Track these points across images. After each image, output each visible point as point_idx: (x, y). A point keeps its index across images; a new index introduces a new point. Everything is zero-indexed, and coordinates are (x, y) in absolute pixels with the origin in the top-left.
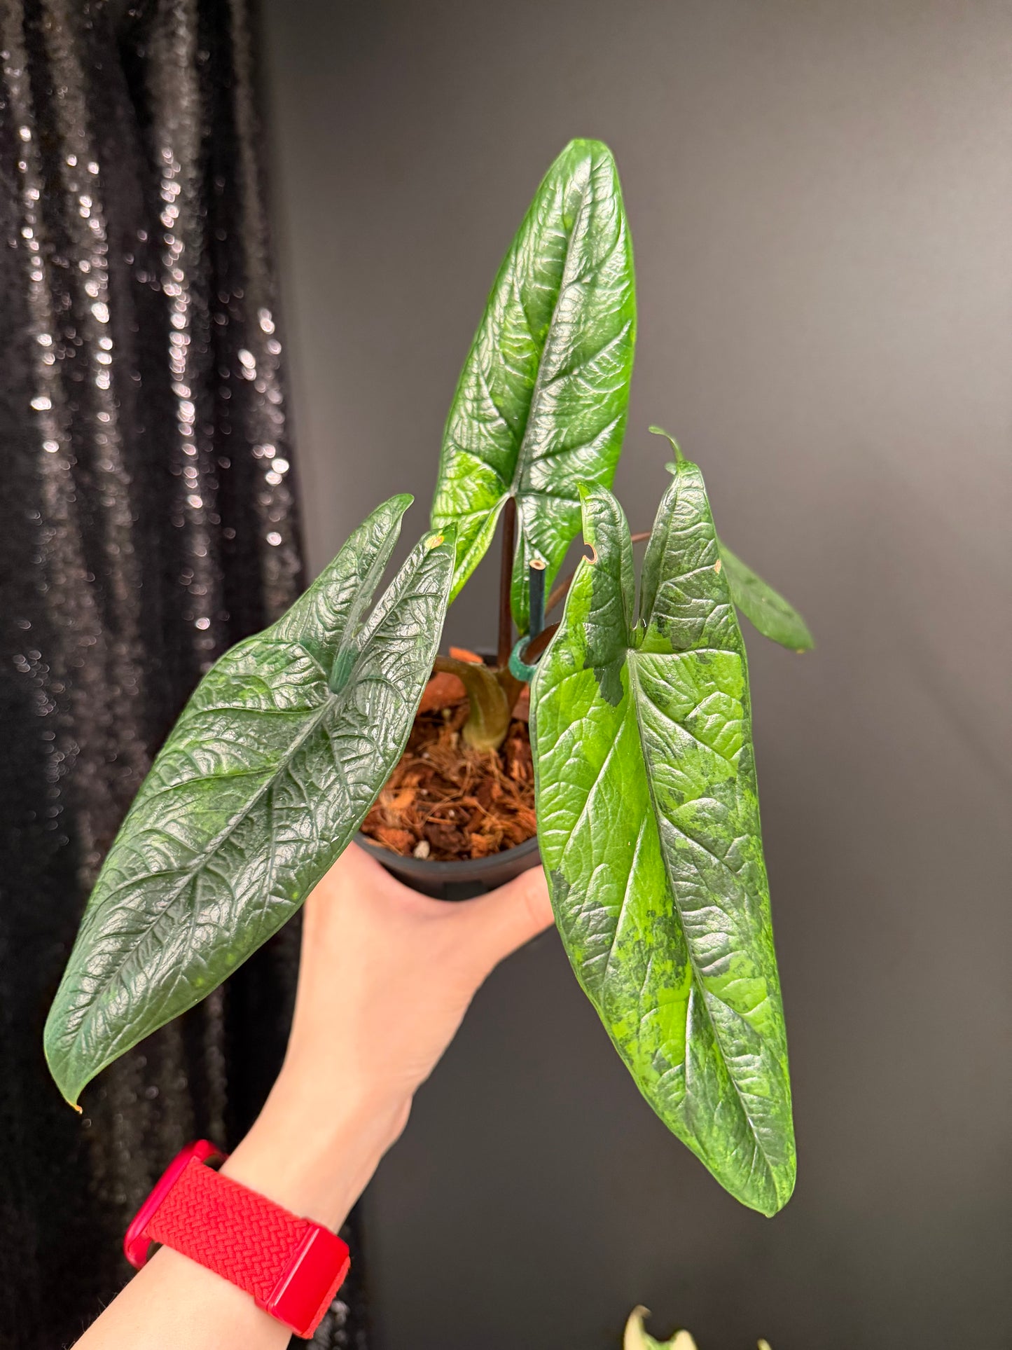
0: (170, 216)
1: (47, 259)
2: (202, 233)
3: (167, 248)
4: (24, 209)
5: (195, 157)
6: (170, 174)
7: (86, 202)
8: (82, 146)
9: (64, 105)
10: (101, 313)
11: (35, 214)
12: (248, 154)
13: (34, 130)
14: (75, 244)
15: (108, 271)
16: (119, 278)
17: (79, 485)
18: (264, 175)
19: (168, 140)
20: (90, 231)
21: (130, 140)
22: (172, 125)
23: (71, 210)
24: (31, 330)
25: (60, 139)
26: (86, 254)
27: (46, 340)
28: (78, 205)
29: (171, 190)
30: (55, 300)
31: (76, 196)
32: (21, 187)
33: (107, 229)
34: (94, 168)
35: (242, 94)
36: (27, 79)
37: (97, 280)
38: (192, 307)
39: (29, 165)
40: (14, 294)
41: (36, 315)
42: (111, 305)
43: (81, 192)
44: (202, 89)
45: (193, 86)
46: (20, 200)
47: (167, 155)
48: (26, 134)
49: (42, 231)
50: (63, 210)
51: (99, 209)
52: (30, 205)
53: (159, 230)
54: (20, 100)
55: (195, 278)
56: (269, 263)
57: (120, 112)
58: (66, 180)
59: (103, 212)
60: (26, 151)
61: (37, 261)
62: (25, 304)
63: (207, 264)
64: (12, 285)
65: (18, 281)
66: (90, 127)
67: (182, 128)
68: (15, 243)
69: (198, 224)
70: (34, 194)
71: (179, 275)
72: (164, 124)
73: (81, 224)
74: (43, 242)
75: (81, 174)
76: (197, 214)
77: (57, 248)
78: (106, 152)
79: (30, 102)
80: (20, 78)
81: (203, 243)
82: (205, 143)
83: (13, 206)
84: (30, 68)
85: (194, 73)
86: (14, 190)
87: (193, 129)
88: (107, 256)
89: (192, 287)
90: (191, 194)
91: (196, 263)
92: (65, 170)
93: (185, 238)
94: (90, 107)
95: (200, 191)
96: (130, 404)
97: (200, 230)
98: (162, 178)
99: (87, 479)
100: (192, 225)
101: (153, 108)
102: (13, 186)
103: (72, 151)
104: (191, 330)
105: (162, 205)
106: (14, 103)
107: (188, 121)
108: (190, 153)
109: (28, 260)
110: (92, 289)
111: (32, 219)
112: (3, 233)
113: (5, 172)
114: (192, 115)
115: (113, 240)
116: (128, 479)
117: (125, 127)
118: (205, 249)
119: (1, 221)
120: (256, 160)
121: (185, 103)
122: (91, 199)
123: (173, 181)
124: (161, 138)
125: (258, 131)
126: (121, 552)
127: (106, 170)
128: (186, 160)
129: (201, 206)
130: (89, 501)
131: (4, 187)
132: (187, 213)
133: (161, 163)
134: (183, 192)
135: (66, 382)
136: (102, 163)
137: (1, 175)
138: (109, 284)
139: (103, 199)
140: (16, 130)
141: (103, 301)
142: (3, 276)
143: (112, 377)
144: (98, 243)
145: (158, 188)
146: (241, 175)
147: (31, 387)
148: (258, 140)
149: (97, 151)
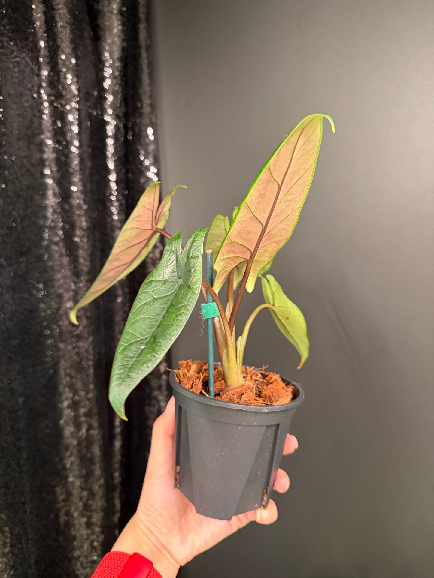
0: (107, 84)
1: (51, 103)
2: (121, 91)
3: (105, 99)
4: (40, 80)
5: (119, 56)
6: (107, 64)
7: (69, 76)
8: (68, 50)
9: (60, 30)
10: (75, 129)
11: (45, 82)
12: (144, 55)
13: (46, 42)
14: (63, 96)
15: (79, 110)
16: (83, 112)
17: (63, 209)
18: (151, 65)
19: (107, 48)
20: (71, 91)
21: (90, 48)
22: (109, 41)
23: (62, 80)
24: (43, 137)
25: (58, 47)
26: (68, 102)
27: (49, 142)
28: (66, 78)
29: (108, 72)
30: (54, 123)
31: (65, 74)
32: (39, 69)
33: (79, 90)
34: (73, 61)
35: (142, 26)
36: (43, 18)
37: (73, 114)
38: (116, 126)
39: (43, 59)
40: (35, 120)
41: (45, 130)
42: (80, 125)
43: (67, 72)
44: (123, 25)
45: (119, 23)
46: (39, 76)
47: (107, 55)
48: (42, 44)
49: (49, 90)
50: (58, 81)
51: (75, 80)
52: (44, 78)
53: (102, 90)
54: (40, 28)
55: (117, 112)
56: (152, 106)
57: (86, 34)
58: (60, 66)
59: (77, 82)
60: (42, 52)
61: (46, 104)
62: (40, 124)
63: (123, 106)
64: (34, 115)
65: (37, 114)
66: (72, 41)
67: (113, 42)
68: (35, 96)
69: (119, 87)
70: (45, 73)
71: (110, 111)
72: (105, 41)
73: (66, 87)
74: (49, 95)
75: (67, 63)
76: (119, 83)
77: (55, 98)
78: (79, 53)
79: (45, 29)
80: (40, 17)
81: (122, 96)
82: (123, 50)
83: (36, 78)
84: (45, 13)
85: (120, 17)
86: (36, 71)
87: (119, 43)
88: (78, 102)
89: (117, 117)
90: (117, 73)
91: (118, 105)
92: (60, 61)
93: (114, 94)
94: (72, 32)
95: (121, 72)
96: (87, 172)
97: (120, 90)
98: (104, 66)
99: (67, 206)
100: (117, 88)
101: (101, 33)
102: (36, 68)
103: (64, 53)
104: (115, 137)
105: (104, 78)
106: (37, 29)
107: (116, 39)
108: (117, 54)
109: (42, 104)
110: (71, 118)
111: (44, 85)
112: (31, 91)
113: (32, 62)
114: (118, 36)
115: (81, 95)
116: (85, 207)
117: (88, 41)
118: (122, 99)
119: (29, 85)
120: (148, 58)
121: (115, 31)
122: (72, 75)
123: (109, 67)
124: (104, 47)
125: (149, 44)
126: (82, 241)
127: (79, 62)
128: (115, 58)
129: (121, 79)
130: (68, 217)
131: (32, 69)
132: (115, 82)
133: (104, 59)
134: (113, 73)
135: (58, 161)
136: (77, 58)
137: (30, 63)
138: (79, 115)
139: (77, 75)
140: (38, 42)
141: (76, 123)
142: (30, 111)
143: (79, 159)
144: (74, 96)
145: (102, 71)
146: (141, 65)
147: (42, 163)
148: (149, 48)
149: (75, 53)
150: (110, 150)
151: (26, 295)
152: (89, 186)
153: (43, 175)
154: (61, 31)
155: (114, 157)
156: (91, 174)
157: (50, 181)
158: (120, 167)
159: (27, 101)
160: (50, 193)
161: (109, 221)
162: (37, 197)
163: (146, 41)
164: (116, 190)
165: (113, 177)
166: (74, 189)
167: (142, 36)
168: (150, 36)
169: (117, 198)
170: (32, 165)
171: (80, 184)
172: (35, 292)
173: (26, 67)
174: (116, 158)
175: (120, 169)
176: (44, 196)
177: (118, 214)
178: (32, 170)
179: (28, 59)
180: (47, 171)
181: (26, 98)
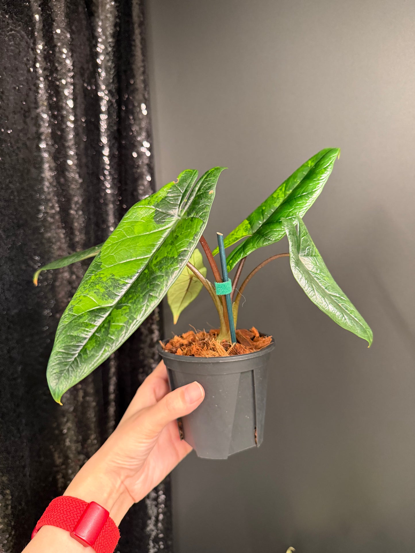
0: (100, 59)
1: (46, 78)
2: (114, 67)
3: (99, 74)
4: (36, 53)
5: (111, 32)
6: (100, 40)
7: (65, 51)
8: (63, 25)
10: (70, 104)
11: (41, 56)
13: (41, 16)
14: (58, 70)
15: (73, 84)
16: (78, 87)
17: (58, 182)
19: (100, 24)
20: (66, 65)
21: (84, 22)
22: (102, 17)
23: (58, 54)
24: (39, 110)
25: (53, 21)
26: (64, 76)
27: (45, 116)
28: (61, 52)
29: (100, 48)
30: (50, 97)
31: (60, 48)
32: (35, 44)
33: (73, 65)
34: (68, 36)
37: (69, 88)
38: (109, 102)
39: (38, 32)
40: (31, 93)
41: (41, 104)
42: (74, 100)
43: (62, 46)
46: (34, 49)
47: (100, 30)
48: (37, 17)
49: (44, 64)
50: (54, 55)
51: (70, 54)
52: (39, 52)
53: (96, 66)
54: (35, 1)
55: (110, 88)
57: (80, 9)
58: (55, 40)
59: (72, 56)
60: (37, 26)
61: (42, 79)
62: (36, 98)
63: (116, 81)
64: (30, 89)
65: (33, 88)
66: (67, 16)
67: (107, 18)
68: (32, 70)
69: (112, 63)
70: (40, 47)
71: (103, 87)
72: (98, 17)
73: (62, 62)
74: (45, 69)
75: (63, 37)
76: (112, 58)
77: (50, 72)
78: (73, 27)
79: (39, 3)
81: (114, 72)
82: (116, 25)
83: (31, 52)
86: (32, 45)
87: (112, 19)
88: (73, 77)
89: (109, 92)
90: (110, 49)
91: (111, 81)
92: (55, 35)
93: (106, 69)
94: (67, 6)
95: (113, 47)
96: (82, 146)
97: (113, 65)
98: (97, 42)
99: (62, 180)
100: (110, 64)
101: (94, 8)
102: (31, 42)
103: (58, 27)
104: (108, 112)
105: (97, 54)
106: (32, 3)
107: (109, 15)
108: (110, 31)
109: (38, 78)
110: (66, 92)
111: (39, 59)
112: (26, 65)
113: (28, 36)
114: (111, 12)
115: (76, 70)
116: (80, 181)
117: (82, 16)
118: (115, 75)
119: (25, 59)
120: (141, 34)
121: (108, 6)
122: (66, 49)
123: (102, 43)
124: (97, 23)
125: (142, 19)
126: (77, 214)
127: (73, 36)
128: (108, 33)
129: (114, 55)
130: (63, 190)
131: (27, 43)
132: (108, 58)
133: (97, 34)
134: (106, 48)
135: (53, 135)
136: (72, 33)
137: (26, 37)
138: (74, 90)
139: (72, 50)
140: (33, 16)
141: (71, 98)
142: (25, 84)
143: (74, 134)
144: (69, 71)
145: (96, 46)
146: (134, 41)
147: (38, 137)
148: (141, 24)
149: (70, 27)
150: (104, 126)
151: (23, 267)
152: (84, 160)
153: (39, 149)
154: (55, 5)
155: (107, 132)
156: (86, 149)
157: (46, 155)
158: (113, 141)
159: (22, 75)
160: (46, 166)
161: (103, 194)
162: (33, 170)
163: (139, 17)
164: (109, 165)
165: (106, 152)
166: (70, 162)
167: (136, 11)
168: (143, 12)
169: (110, 172)
170: (28, 139)
171: (76, 157)
172: (31, 263)
173: (21, 41)
174: (109, 133)
175: (113, 144)
176: (40, 169)
177: (111, 188)
178: (28, 143)
179: (23, 33)
180: (43, 145)
181: (22, 72)
